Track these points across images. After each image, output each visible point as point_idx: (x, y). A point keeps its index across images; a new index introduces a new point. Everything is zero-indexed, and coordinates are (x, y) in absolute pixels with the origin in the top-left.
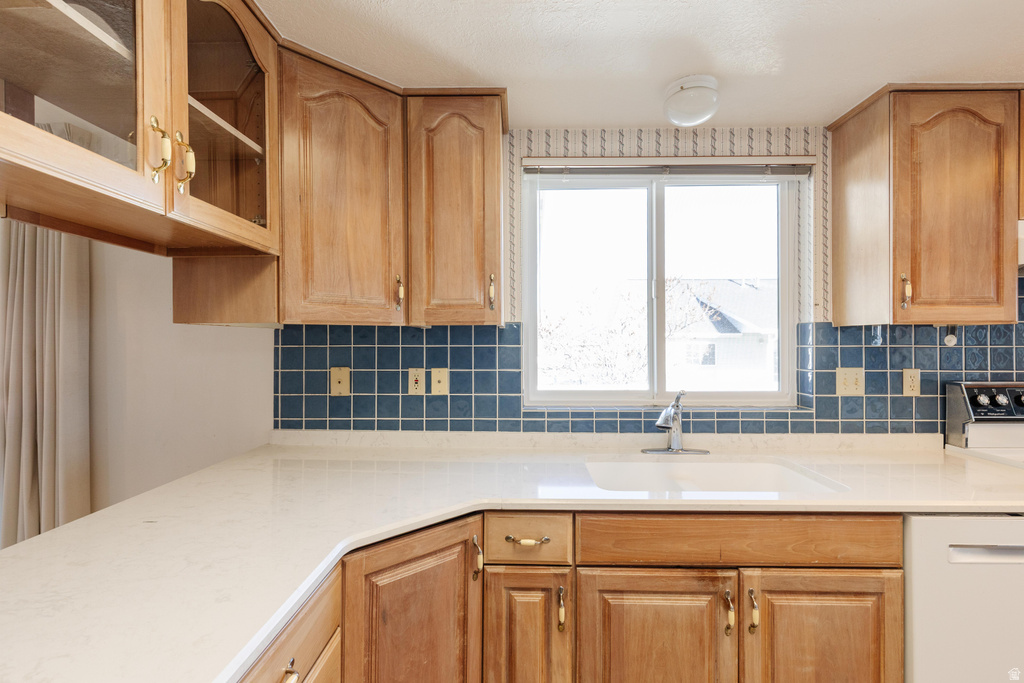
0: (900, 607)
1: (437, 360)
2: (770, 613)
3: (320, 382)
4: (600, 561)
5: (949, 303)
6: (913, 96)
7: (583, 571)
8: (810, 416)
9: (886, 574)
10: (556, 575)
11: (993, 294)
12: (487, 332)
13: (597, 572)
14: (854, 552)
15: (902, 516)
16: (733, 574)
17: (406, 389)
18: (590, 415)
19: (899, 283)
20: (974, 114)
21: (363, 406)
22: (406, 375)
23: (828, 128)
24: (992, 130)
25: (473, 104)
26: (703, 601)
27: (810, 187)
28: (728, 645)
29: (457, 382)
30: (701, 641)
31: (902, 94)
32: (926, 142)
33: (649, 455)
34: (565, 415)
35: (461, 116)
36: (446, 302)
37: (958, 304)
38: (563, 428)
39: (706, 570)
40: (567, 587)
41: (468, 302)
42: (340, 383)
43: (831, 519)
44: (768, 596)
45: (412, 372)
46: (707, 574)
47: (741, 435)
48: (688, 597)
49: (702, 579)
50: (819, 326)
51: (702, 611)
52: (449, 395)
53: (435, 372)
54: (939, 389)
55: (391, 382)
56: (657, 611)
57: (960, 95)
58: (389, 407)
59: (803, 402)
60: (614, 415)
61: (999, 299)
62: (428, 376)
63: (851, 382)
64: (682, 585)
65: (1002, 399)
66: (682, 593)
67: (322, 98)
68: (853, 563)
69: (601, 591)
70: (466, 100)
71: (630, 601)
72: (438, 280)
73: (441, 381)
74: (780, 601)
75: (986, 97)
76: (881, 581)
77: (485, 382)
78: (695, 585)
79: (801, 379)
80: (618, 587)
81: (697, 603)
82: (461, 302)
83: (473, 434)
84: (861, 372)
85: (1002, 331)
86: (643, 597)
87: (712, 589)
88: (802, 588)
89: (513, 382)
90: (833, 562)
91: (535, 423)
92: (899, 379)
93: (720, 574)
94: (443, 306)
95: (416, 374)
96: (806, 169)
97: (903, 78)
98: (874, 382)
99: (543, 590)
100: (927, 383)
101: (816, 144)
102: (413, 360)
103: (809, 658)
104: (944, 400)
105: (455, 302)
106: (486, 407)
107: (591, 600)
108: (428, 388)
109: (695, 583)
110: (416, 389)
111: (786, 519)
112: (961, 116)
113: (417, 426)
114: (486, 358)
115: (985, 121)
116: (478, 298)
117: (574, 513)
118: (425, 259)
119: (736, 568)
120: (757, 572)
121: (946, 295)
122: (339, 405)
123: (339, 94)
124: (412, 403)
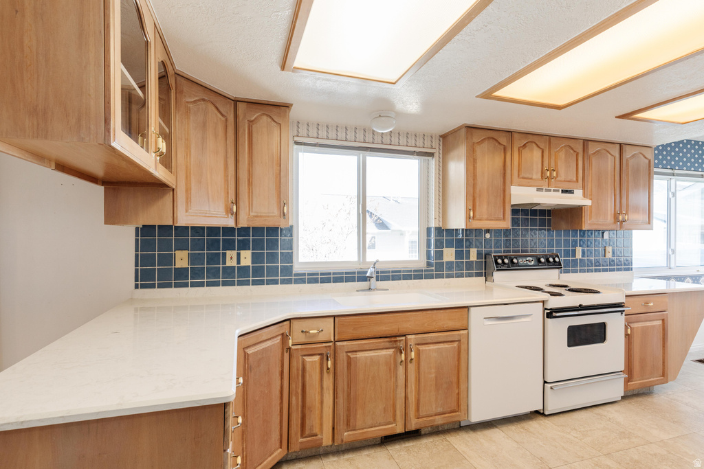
0: (466, 345)
1: (244, 246)
2: (418, 354)
3: (170, 259)
4: (347, 338)
5: (487, 220)
6: (474, 130)
7: (338, 344)
8: (432, 271)
9: (462, 332)
10: (326, 347)
11: (502, 216)
12: (273, 231)
13: (345, 343)
14: (451, 324)
15: (467, 307)
16: (403, 338)
17: (224, 262)
18: (330, 274)
19: (468, 210)
20: (496, 140)
21: (197, 273)
22: (224, 255)
23: (441, 136)
24: (502, 147)
25: (275, 110)
26: (391, 352)
27: (433, 163)
28: (401, 370)
29: (255, 258)
30: (390, 369)
31: (471, 128)
32: (478, 149)
33: (360, 292)
34: (317, 274)
35: (268, 115)
36: (259, 214)
37: (490, 220)
38: (316, 281)
39: (392, 337)
40: (331, 352)
41: (271, 214)
42: (182, 259)
43: (442, 311)
44: (417, 346)
45: (229, 253)
46: (393, 339)
47: (402, 281)
48: (385, 350)
49: (391, 341)
50: (436, 229)
51: (390, 356)
52: (251, 265)
53: (243, 253)
54: (484, 256)
55: (214, 259)
56: (371, 358)
57: (491, 132)
58: (214, 273)
59: (429, 264)
60: (342, 273)
61: (504, 219)
62: (239, 255)
63: (449, 254)
64: (382, 345)
65: (506, 261)
66: (382, 349)
67: (195, 102)
68: (450, 329)
69: (347, 352)
70: (270, 108)
71: (360, 355)
72: (255, 202)
73: (246, 258)
74: (422, 348)
75: (501, 133)
76: (460, 335)
77: (272, 258)
78: (388, 345)
79: (428, 253)
80: (354, 349)
81: (389, 353)
82: (267, 214)
83: (265, 287)
84: (453, 250)
85: (507, 232)
86: (365, 352)
87: (395, 346)
88: (430, 341)
89: (289, 258)
90: (442, 329)
91: (301, 279)
92: (468, 252)
93: (398, 339)
94: (257, 216)
95: (231, 254)
96: (431, 155)
97: (470, 122)
98: (459, 255)
99: (319, 354)
100: (479, 254)
101: (436, 143)
102: (229, 245)
103: (433, 370)
104: (485, 262)
105: (264, 214)
106: (273, 271)
107: (342, 356)
108: (239, 262)
109: (388, 344)
110: (231, 263)
111: (424, 313)
112: (491, 140)
113: (232, 284)
114: (273, 244)
115: (500, 143)
116: (276, 212)
117: (334, 317)
118: (247, 191)
119: (405, 336)
120: (413, 336)
121: (485, 216)
122: (181, 273)
123: (203, 100)
124: (229, 271)
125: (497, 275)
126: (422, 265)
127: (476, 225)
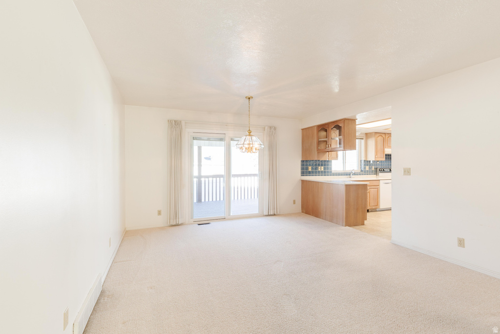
0: (379, 190)
1: (322, 165)
3: (307, 169)
9: (378, 186)
12: (328, 161)
14: (376, 184)
15: (379, 180)
18: (340, 173)
19: (375, 155)
20: (382, 136)
21: (313, 172)
23: (365, 133)
24: (383, 138)
27: (363, 141)
29: (324, 168)
31: (376, 133)
32: (377, 138)
34: (338, 173)
42: (310, 169)
43: (374, 181)
47: (356, 176)
50: (365, 161)
52: (323, 171)
55: (316, 169)
57: (381, 134)
58: (316, 172)
59: (362, 171)
60: (343, 173)
61: (383, 157)
62: (321, 168)
65: (382, 170)
72: (332, 154)
74: (370, 189)
75: (383, 134)
77: (328, 168)
79: (362, 168)
83: (327, 176)
85: (383, 161)
89: (331, 168)
90: (374, 185)
91: (334, 174)
95: (319, 167)
96: (363, 139)
100: (375, 168)
101: (364, 136)
102: (319, 165)
103: (373, 195)
104: (376, 170)
106: (328, 172)
108: (321, 170)
110: (319, 170)
112: (380, 136)
114: (328, 165)
121: (378, 157)
122: (310, 172)
124: (319, 172)
125: (380, 174)
126: (359, 171)
127: (377, 159)
